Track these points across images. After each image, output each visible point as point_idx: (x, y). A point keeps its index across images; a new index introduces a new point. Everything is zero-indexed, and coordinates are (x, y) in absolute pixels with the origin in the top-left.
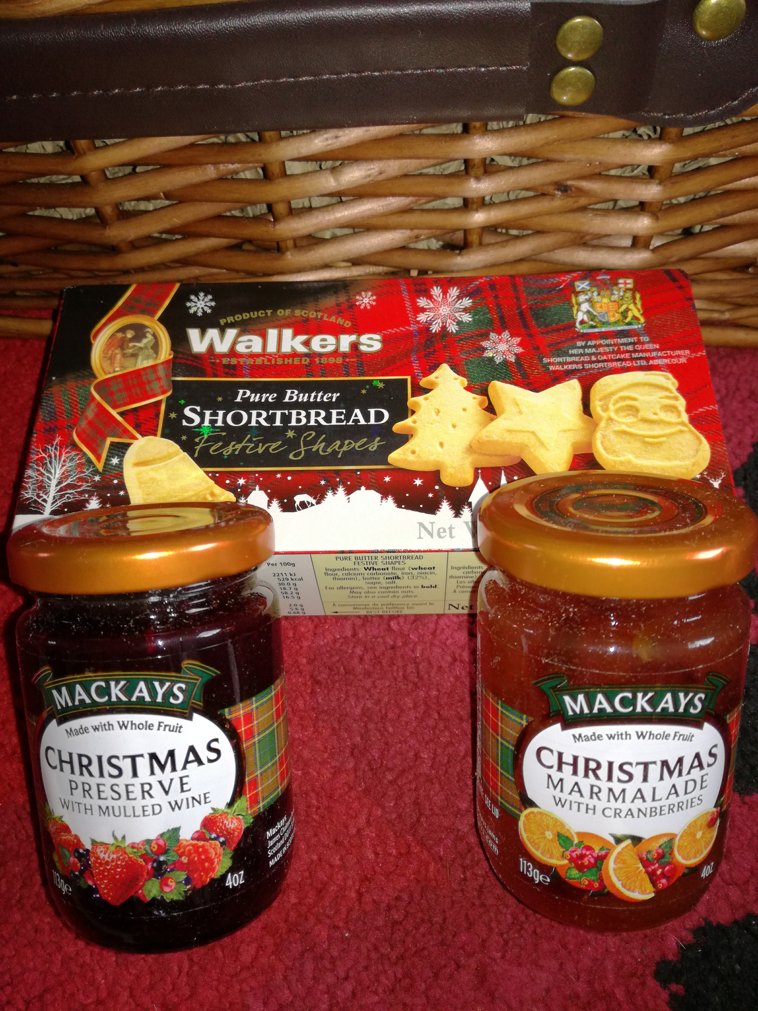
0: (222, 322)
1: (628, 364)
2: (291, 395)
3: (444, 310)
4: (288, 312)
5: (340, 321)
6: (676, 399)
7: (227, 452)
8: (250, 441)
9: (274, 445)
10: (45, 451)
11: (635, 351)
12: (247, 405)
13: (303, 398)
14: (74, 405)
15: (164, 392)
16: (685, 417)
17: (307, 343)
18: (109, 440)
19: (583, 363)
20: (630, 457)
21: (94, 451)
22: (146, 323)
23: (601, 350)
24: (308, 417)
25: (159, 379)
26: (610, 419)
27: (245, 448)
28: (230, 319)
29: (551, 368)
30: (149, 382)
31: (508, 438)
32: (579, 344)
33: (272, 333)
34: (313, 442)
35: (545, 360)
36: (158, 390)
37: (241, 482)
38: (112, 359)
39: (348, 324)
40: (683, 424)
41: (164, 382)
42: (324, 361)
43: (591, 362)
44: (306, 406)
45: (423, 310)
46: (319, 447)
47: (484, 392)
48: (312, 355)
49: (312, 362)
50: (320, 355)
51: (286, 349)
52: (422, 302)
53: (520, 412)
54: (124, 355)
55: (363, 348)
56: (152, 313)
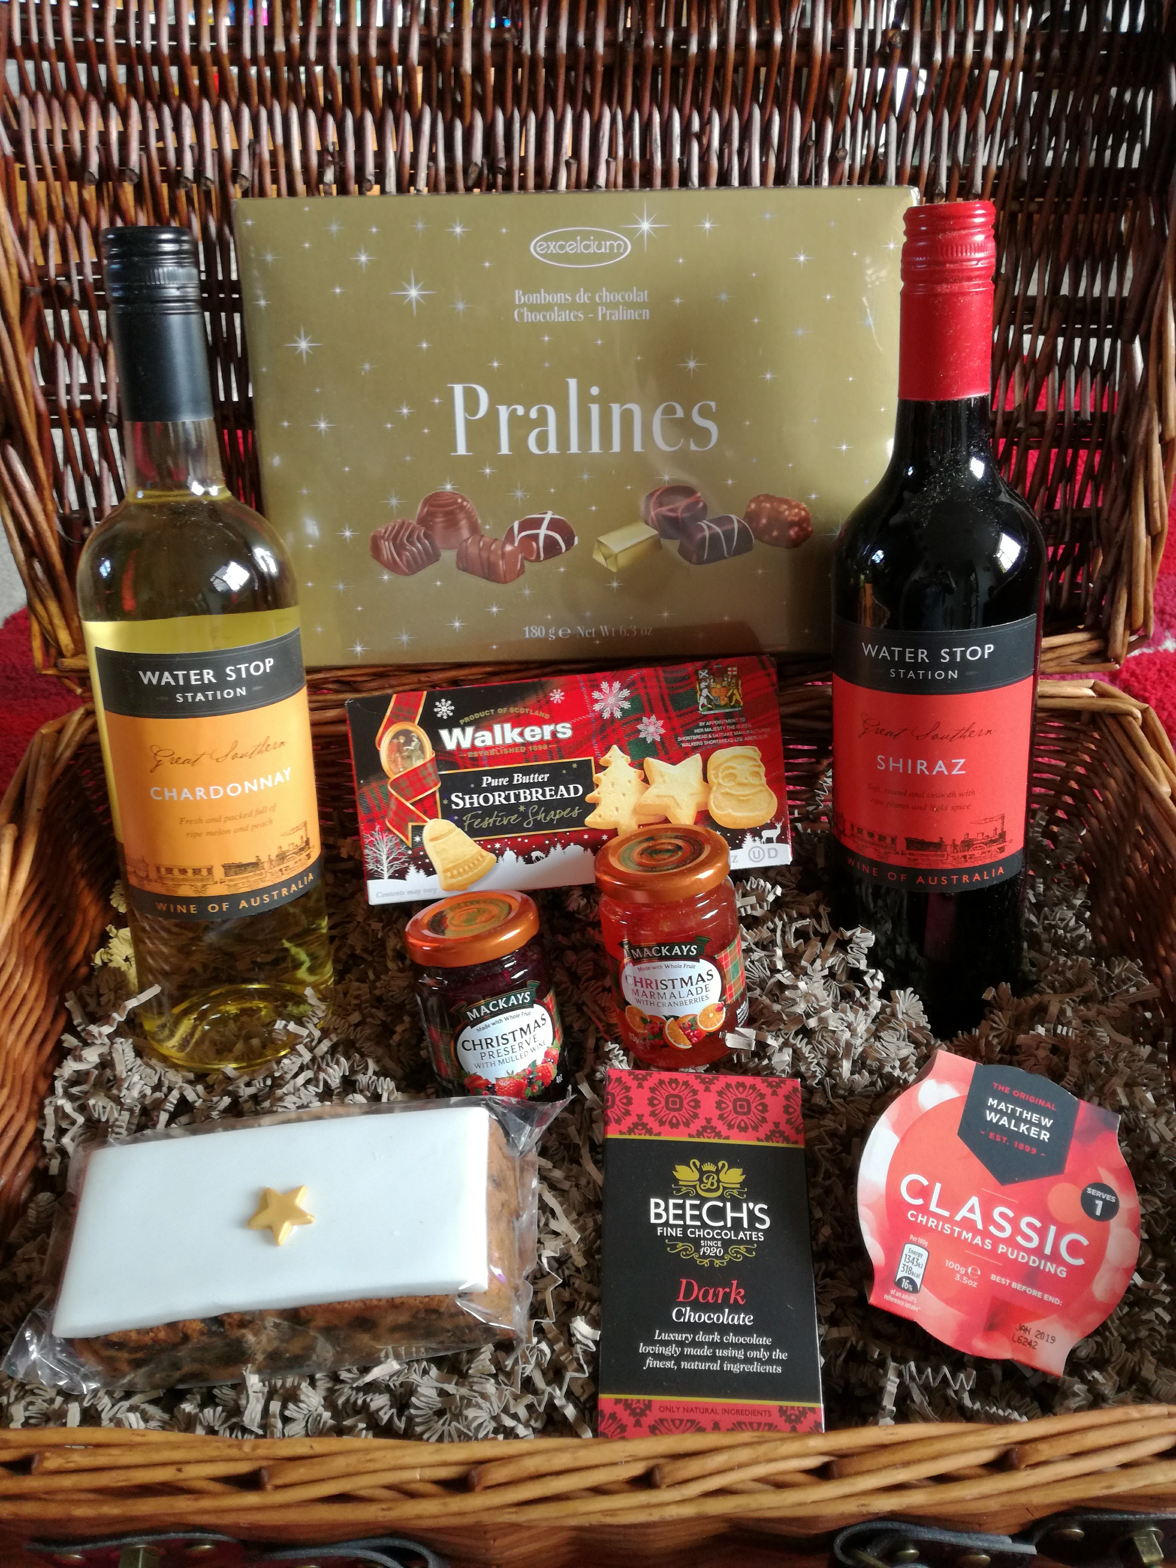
0: (462, 722)
1: (731, 741)
2: (518, 778)
3: (611, 700)
4: (505, 709)
5: (542, 714)
6: (759, 766)
7: (484, 825)
8: (497, 816)
9: (513, 818)
10: (372, 835)
11: (736, 730)
12: (491, 789)
13: (526, 780)
14: (380, 800)
15: (436, 785)
16: (764, 780)
17: (521, 734)
18: (410, 825)
19: (703, 740)
20: (730, 811)
21: (403, 834)
22: (411, 729)
23: (715, 729)
24: (531, 794)
25: (430, 774)
26: (719, 784)
27: (495, 821)
28: (467, 719)
29: (683, 745)
30: (425, 778)
31: (658, 801)
32: (701, 724)
33: (497, 728)
34: (537, 813)
35: (680, 739)
36: (432, 784)
37: (498, 846)
38: (395, 761)
39: (547, 716)
40: (762, 785)
41: (434, 777)
42: (535, 748)
43: (709, 739)
44: (529, 786)
45: (597, 701)
46: (541, 816)
47: (641, 767)
48: (527, 744)
49: (527, 750)
50: (532, 744)
51: (508, 741)
52: (596, 695)
53: (664, 782)
54: (403, 758)
55: (560, 736)
56: (412, 719)
